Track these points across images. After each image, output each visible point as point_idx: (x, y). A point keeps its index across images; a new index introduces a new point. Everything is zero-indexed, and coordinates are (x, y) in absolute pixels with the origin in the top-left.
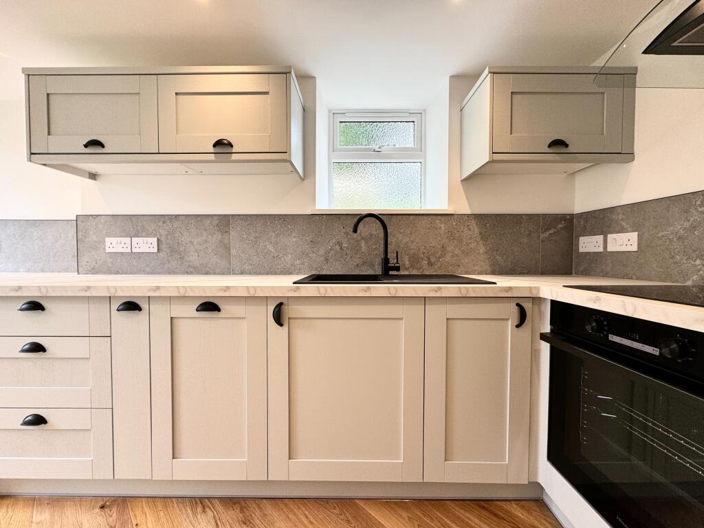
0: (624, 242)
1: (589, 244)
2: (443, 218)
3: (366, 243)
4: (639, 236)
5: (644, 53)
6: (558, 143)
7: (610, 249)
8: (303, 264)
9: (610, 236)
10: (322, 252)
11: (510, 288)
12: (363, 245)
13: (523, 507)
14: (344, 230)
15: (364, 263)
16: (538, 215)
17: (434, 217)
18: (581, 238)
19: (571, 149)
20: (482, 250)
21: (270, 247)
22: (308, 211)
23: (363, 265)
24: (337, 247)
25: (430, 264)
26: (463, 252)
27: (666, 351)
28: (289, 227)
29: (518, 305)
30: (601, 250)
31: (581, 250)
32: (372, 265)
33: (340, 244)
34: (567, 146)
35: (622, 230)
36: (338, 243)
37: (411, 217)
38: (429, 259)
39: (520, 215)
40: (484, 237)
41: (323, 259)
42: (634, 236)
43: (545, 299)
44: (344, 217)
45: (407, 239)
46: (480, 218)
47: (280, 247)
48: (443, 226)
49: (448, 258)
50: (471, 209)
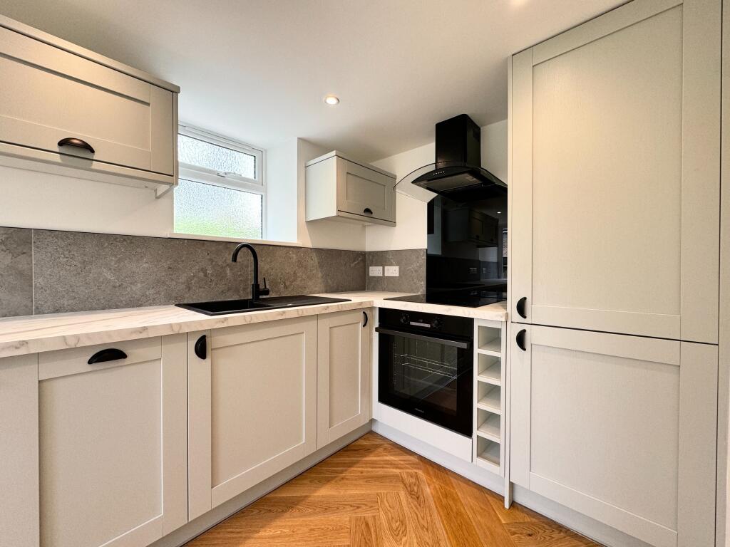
0: (393, 271)
1: (375, 271)
2: (294, 250)
3: (231, 270)
4: (400, 269)
5: (412, 182)
6: (367, 211)
7: (386, 275)
8: (158, 293)
9: (386, 268)
10: (183, 279)
11: (361, 303)
12: (228, 272)
13: (365, 439)
14: (208, 257)
15: (229, 289)
16: (350, 251)
17: (288, 249)
18: (370, 268)
19: (374, 215)
20: (320, 275)
21: (109, 275)
22: (166, 234)
23: (228, 291)
24: (201, 274)
25: (286, 287)
26: (308, 277)
27: (433, 325)
28: (139, 250)
29: (364, 313)
30: (381, 275)
31: (370, 275)
32: (237, 291)
33: (204, 270)
34: (372, 213)
35: (391, 265)
36: (202, 269)
37: (271, 247)
38: (284, 283)
39: (341, 251)
40: (321, 266)
41: (184, 286)
42: (397, 268)
43: (375, 308)
44: (208, 244)
45: (268, 267)
46: (319, 251)
47: (124, 275)
48: (294, 256)
49: (298, 282)
50: (312, 243)
